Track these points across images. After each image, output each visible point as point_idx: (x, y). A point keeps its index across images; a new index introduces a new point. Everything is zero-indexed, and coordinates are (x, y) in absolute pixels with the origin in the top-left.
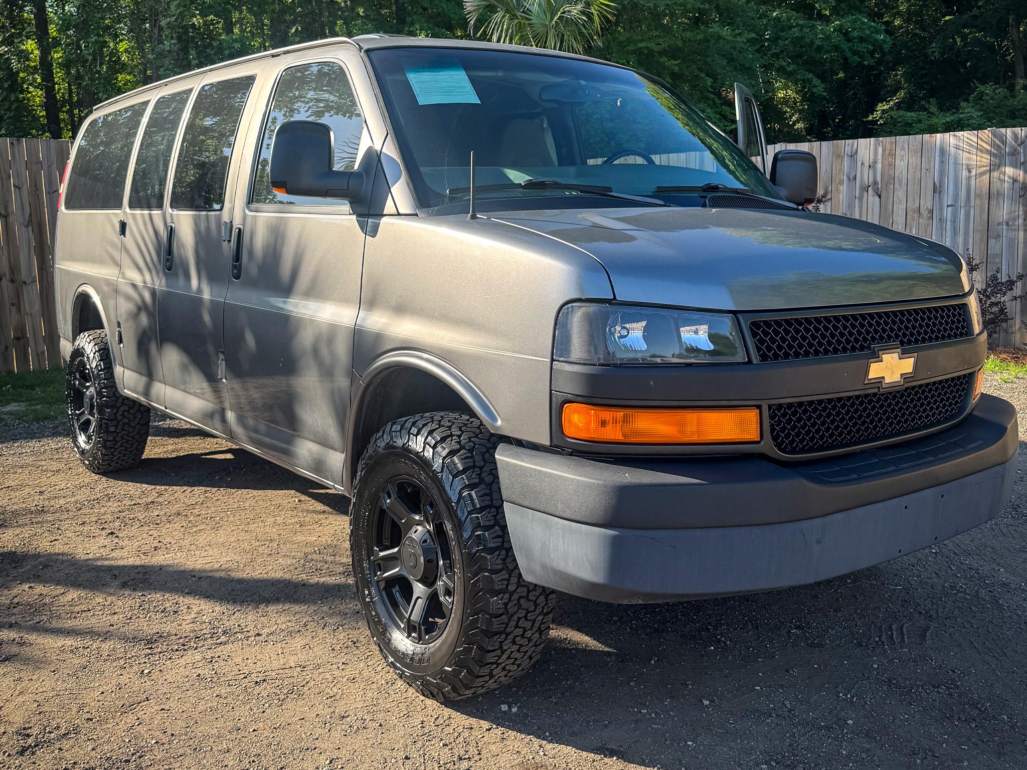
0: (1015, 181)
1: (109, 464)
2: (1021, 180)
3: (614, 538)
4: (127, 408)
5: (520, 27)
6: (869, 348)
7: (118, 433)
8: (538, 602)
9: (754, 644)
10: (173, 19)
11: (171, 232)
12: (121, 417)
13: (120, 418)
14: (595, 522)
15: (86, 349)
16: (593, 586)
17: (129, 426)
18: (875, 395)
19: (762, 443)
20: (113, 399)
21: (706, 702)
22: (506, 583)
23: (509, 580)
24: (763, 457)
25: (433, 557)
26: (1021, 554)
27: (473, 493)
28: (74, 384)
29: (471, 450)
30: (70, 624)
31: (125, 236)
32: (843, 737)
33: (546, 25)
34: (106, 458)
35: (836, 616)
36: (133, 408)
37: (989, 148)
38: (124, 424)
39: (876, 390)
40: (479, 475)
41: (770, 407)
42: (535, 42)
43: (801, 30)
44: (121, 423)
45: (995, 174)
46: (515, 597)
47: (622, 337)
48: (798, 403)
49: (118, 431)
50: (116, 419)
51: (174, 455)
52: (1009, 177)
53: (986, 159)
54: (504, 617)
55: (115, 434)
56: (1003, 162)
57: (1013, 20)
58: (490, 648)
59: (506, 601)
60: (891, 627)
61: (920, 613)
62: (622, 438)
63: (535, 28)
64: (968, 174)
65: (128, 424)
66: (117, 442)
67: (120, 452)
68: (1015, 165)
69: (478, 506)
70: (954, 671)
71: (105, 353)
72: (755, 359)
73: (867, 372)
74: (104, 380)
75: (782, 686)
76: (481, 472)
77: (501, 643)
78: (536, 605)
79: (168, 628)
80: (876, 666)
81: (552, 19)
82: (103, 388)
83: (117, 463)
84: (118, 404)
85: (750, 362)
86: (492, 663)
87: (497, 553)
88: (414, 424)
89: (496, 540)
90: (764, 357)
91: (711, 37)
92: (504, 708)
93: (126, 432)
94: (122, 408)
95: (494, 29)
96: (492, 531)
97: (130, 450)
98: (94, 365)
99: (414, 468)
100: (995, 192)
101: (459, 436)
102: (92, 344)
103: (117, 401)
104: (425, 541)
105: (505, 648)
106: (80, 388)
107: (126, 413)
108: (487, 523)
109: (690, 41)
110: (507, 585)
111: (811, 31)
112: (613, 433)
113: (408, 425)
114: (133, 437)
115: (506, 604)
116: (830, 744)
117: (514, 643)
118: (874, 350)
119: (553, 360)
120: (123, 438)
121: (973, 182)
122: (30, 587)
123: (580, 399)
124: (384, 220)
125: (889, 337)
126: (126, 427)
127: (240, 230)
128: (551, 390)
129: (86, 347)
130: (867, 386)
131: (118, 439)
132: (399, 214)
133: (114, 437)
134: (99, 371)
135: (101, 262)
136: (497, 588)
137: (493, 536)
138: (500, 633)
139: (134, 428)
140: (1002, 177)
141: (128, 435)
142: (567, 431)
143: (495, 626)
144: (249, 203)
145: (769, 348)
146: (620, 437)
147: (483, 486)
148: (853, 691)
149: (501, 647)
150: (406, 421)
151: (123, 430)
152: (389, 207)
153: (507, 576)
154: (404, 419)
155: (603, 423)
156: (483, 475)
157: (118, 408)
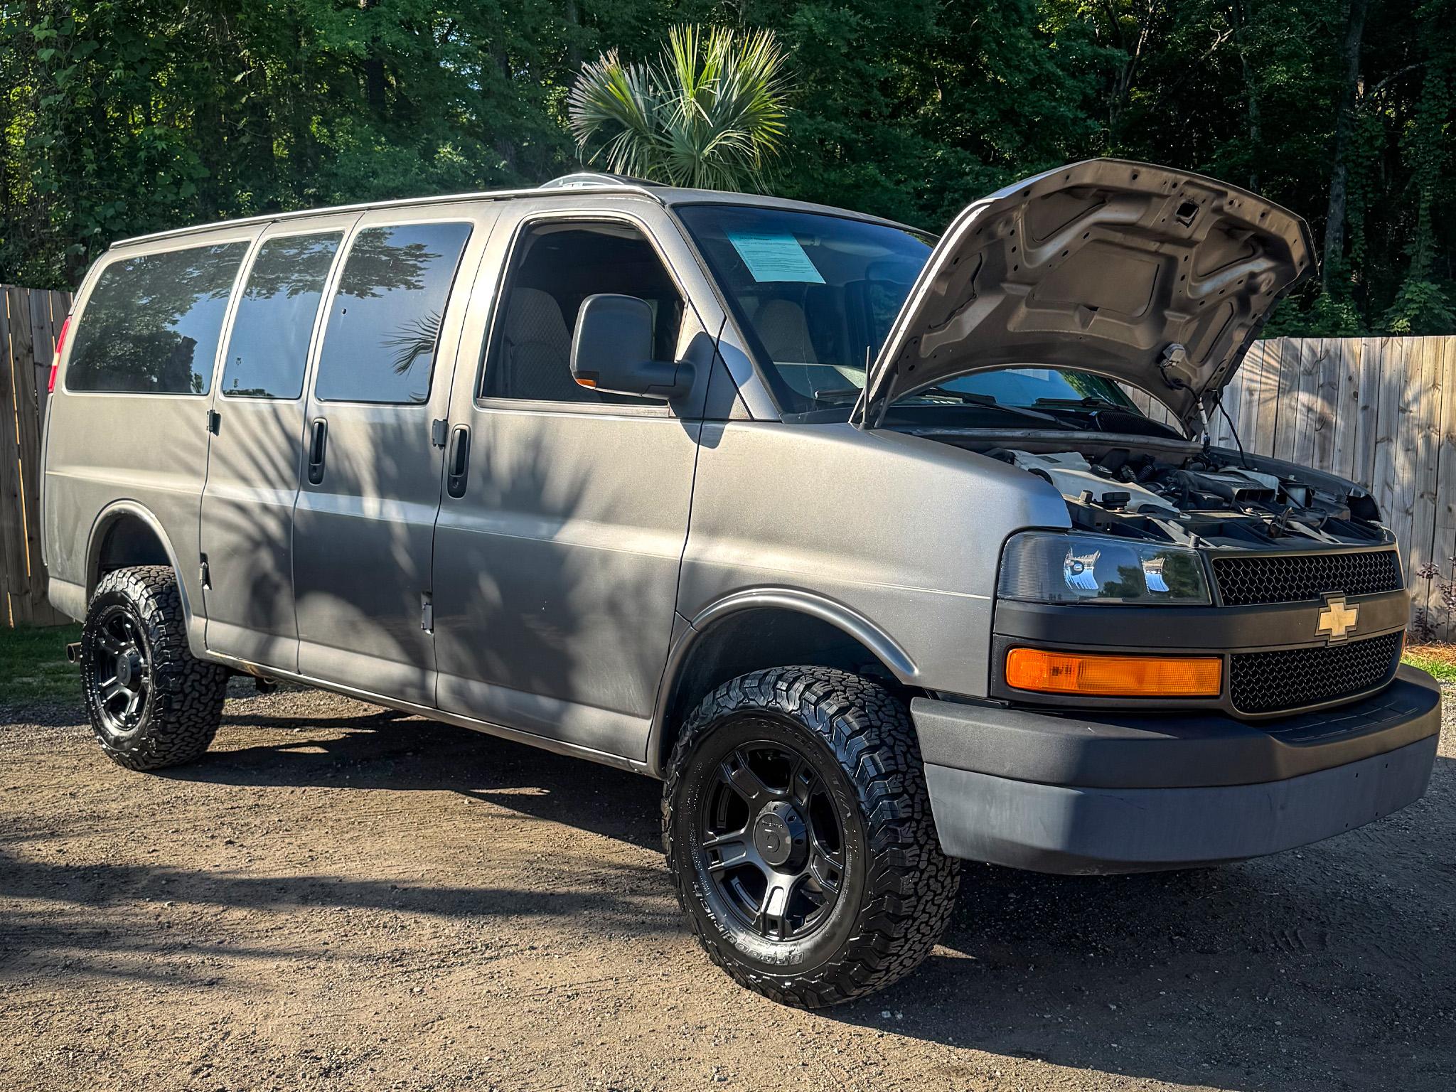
0: (1309, 409)
1: (164, 757)
2: (1319, 410)
3: (1078, 798)
4: (198, 677)
5: (654, 156)
6: (1317, 595)
7: (184, 712)
8: (946, 883)
9: (1137, 951)
10: (60, 97)
11: (320, 432)
12: (190, 689)
13: (187, 690)
14: (1055, 780)
15: (131, 593)
16: (1046, 854)
17: (200, 702)
18: (1322, 648)
19: (1222, 698)
20: (180, 663)
21: (1113, 1007)
22: (917, 859)
23: (919, 856)
24: (1219, 714)
25: (803, 837)
26: (1398, 860)
27: (876, 755)
28: (98, 643)
29: (862, 708)
30: (263, 944)
31: (217, 434)
32: (1277, 1037)
33: (693, 157)
34: (162, 747)
35: (1216, 923)
36: (206, 676)
37: (1278, 366)
38: (194, 699)
39: (1322, 644)
40: (879, 735)
41: (1232, 655)
42: (675, 179)
43: (977, 179)
44: (189, 698)
45: (1285, 401)
46: (925, 876)
47: (1075, 573)
48: (1255, 654)
49: (184, 709)
50: (182, 691)
51: (235, 748)
52: (1303, 405)
53: (1273, 380)
54: (913, 899)
55: (180, 713)
56: (1296, 383)
57: (1255, 181)
58: (896, 936)
59: (917, 880)
60: (1283, 933)
61: (1310, 919)
62: (1077, 689)
63: (677, 160)
64: (1248, 397)
65: (199, 699)
66: (181, 725)
67: (183, 740)
68: (1310, 390)
69: (884, 771)
70: (1369, 975)
71: (169, 598)
72: (1220, 603)
73: (1318, 623)
74: (166, 636)
75: (1188, 991)
76: (880, 733)
77: (907, 929)
78: (943, 887)
79: (406, 945)
80: (1283, 971)
81: (702, 148)
82: (163, 648)
83: (175, 755)
84: (187, 671)
85: (1214, 605)
86: (893, 955)
87: (908, 825)
88: (780, 677)
89: (906, 810)
90: (1227, 601)
91: (865, 181)
92: (886, 1015)
93: (194, 711)
94: (192, 677)
95: (616, 158)
96: (901, 799)
97: (196, 736)
98: (147, 615)
99: (785, 730)
100: (1284, 426)
101: (844, 692)
102: (142, 585)
103: (184, 667)
104: (791, 819)
105: (909, 936)
106: (109, 649)
107: (196, 684)
108: (895, 791)
109: (834, 185)
110: (919, 862)
111: (990, 181)
112: (1067, 683)
113: (771, 678)
114: (203, 719)
115: (916, 884)
116: (1266, 1044)
117: (918, 930)
118: (1323, 599)
119: (996, 598)
120: (190, 719)
121: (1255, 410)
122: (171, 905)
123: (1032, 643)
124: (729, 427)
125: (1334, 585)
126: (196, 705)
127: (463, 432)
128: (992, 633)
129: (129, 591)
130: (1317, 639)
131: (183, 720)
132: (753, 420)
133: (179, 717)
134: (157, 624)
135: (162, 468)
136: (908, 864)
137: (903, 805)
138: (908, 917)
139: (206, 705)
140: (1293, 403)
141: (196, 715)
142: (1011, 680)
143: (904, 909)
144: (478, 396)
145: (1231, 591)
146: (1074, 688)
147: (885, 748)
148: (1270, 994)
149: (905, 936)
150: (765, 675)
151: (191, 707)
152: (737, 410)
153: (918, 852)
154: (765, 671)
155: (1056, 671)
156: (883, 735)
157: (187, 676)
